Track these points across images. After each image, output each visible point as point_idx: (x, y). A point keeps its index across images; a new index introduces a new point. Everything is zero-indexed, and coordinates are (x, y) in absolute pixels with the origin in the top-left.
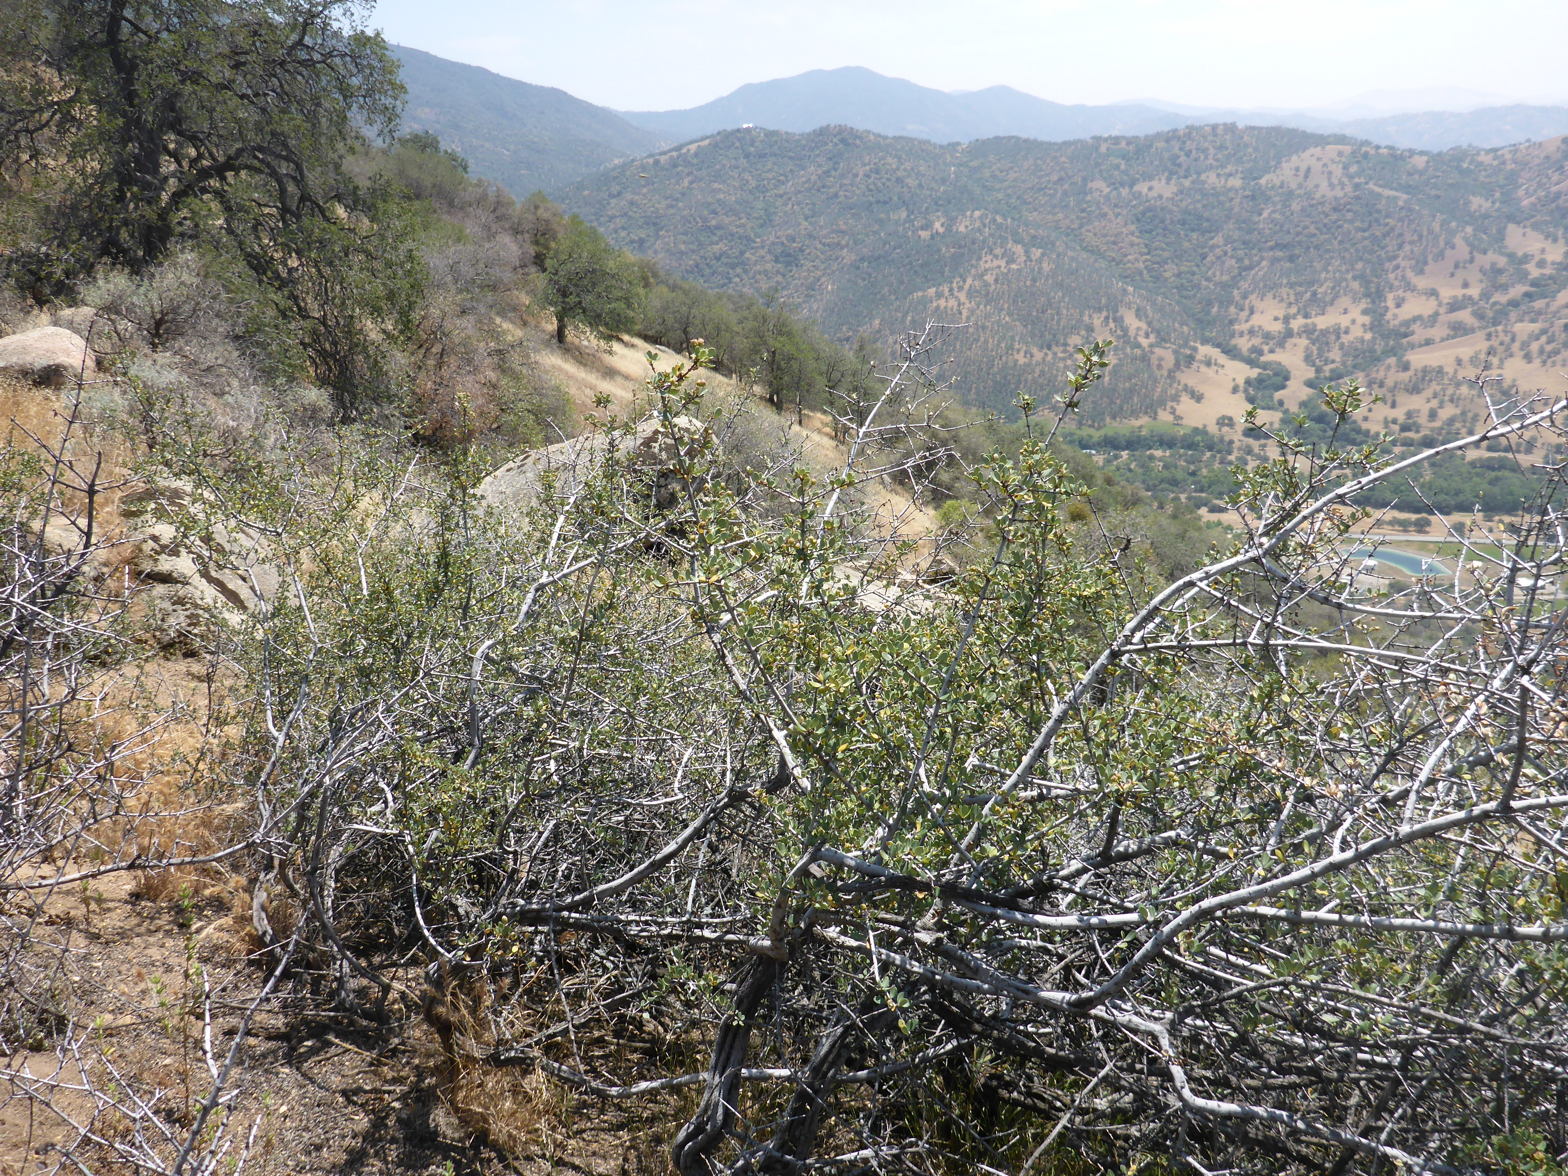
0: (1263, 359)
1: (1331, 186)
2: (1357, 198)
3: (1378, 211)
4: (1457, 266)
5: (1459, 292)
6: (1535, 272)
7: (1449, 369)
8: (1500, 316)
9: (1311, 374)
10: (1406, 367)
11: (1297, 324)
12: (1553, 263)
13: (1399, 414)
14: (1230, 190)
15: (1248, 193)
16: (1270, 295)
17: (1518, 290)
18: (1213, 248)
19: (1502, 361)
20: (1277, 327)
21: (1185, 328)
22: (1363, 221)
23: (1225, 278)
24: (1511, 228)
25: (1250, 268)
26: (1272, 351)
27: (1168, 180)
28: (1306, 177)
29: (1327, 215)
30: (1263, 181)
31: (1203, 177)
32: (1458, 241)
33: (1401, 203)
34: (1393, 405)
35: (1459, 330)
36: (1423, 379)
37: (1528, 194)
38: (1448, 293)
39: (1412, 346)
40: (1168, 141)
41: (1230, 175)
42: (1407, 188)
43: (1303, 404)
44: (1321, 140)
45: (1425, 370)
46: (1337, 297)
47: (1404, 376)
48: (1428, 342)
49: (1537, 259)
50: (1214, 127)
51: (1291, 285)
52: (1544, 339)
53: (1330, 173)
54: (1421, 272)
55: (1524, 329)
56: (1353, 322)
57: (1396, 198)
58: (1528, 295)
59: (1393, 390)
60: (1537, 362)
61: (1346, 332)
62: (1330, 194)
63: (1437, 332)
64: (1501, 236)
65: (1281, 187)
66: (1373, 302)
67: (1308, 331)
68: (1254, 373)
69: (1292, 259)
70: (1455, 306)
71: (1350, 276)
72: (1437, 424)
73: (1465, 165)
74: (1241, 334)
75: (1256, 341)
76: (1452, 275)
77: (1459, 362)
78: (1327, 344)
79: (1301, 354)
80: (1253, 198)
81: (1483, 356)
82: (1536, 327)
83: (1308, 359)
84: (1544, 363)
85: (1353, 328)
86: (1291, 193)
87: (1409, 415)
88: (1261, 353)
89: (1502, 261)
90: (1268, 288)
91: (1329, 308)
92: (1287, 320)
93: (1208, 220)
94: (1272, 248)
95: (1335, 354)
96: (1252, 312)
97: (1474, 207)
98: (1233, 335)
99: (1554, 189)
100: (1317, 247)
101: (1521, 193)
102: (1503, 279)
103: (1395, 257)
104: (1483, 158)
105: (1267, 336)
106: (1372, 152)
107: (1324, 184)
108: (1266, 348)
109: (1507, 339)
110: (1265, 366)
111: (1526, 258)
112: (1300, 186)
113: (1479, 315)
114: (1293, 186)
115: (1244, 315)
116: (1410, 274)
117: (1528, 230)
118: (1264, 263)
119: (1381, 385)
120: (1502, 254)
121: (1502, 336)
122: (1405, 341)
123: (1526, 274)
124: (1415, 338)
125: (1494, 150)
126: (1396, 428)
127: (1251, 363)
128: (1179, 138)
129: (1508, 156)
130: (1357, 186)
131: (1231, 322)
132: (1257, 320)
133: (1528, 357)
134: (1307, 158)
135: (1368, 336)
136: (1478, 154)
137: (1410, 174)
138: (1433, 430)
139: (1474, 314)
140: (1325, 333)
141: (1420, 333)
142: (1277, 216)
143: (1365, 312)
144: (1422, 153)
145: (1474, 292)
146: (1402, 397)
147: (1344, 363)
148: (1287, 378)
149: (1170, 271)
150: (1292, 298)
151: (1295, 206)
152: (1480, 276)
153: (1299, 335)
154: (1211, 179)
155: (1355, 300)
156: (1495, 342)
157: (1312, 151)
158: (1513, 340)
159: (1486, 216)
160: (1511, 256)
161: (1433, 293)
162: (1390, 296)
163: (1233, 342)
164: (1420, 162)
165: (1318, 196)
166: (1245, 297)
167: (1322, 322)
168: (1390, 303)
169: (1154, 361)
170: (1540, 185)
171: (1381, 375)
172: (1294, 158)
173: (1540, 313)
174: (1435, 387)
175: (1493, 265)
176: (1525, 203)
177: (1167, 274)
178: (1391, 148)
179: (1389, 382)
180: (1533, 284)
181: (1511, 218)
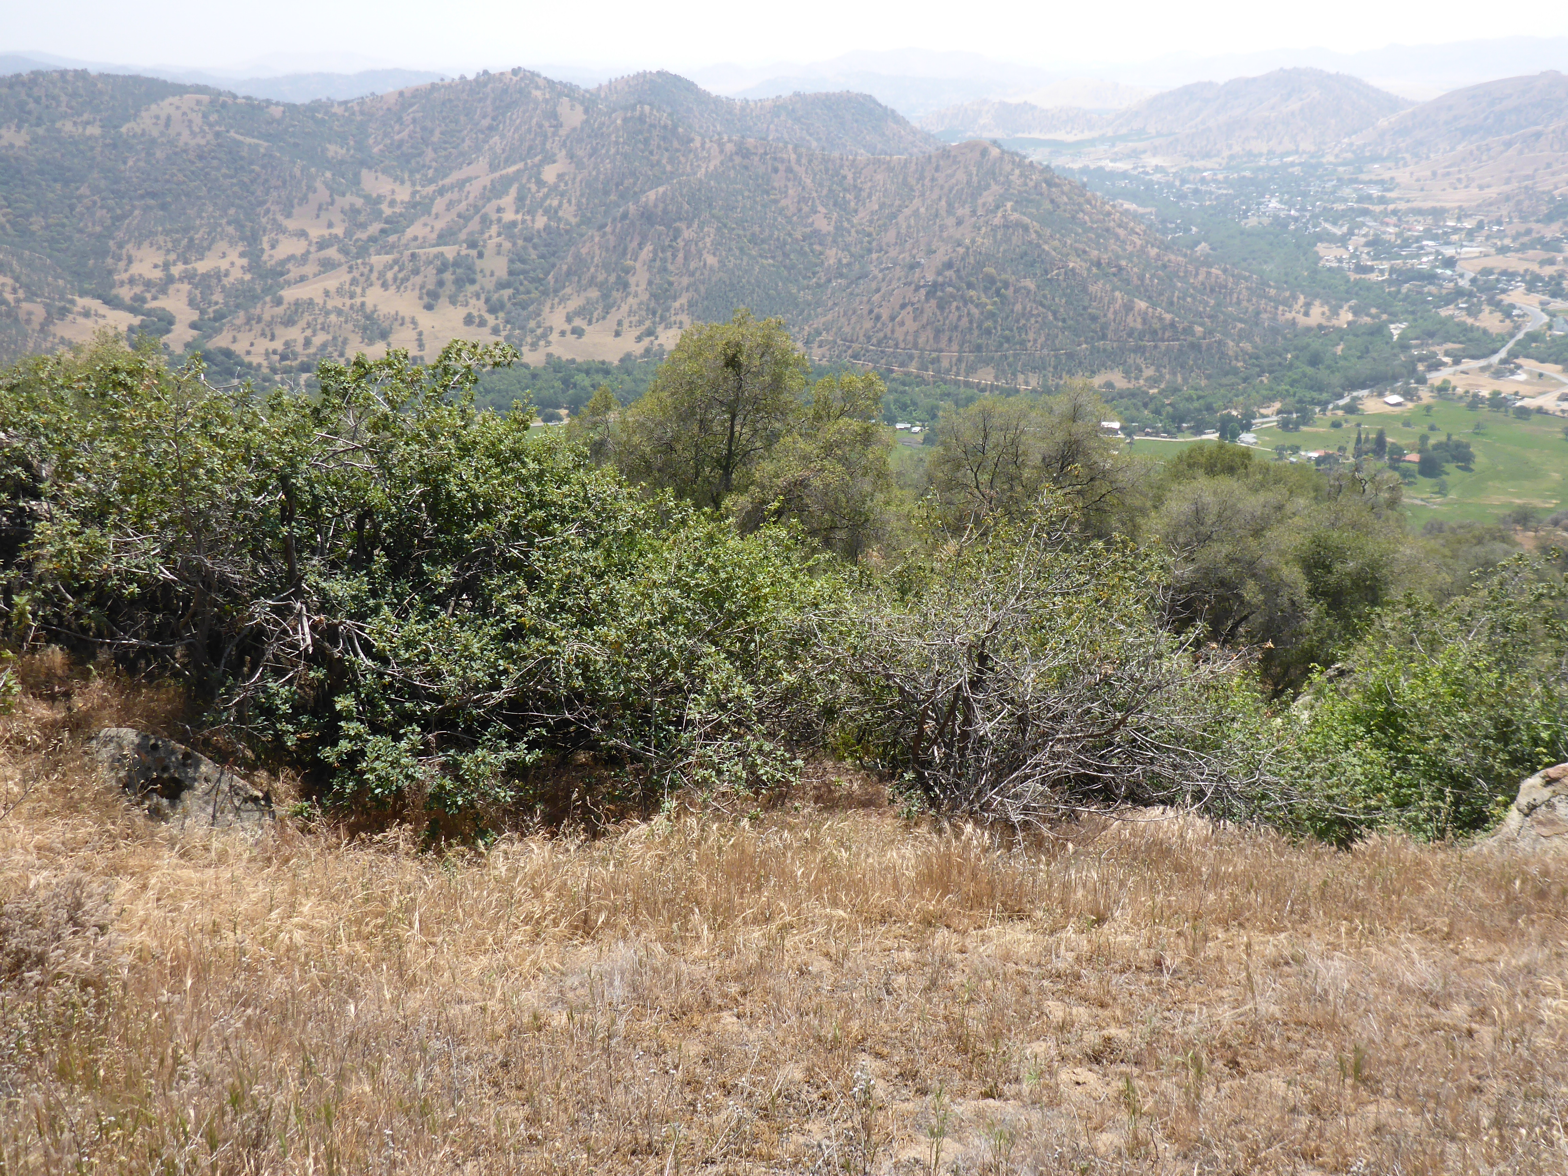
0: (147, 306)
1: (193, 134)
2: (220, 145)
3: (242, 158)
4: (320, 208)
5: (326, 232)
6: (387, 211)
7: (319, 300)
8: (363, 251)
9: (195, 316)
10: (279, 302)
11: (177, 270)
12: (402, 202)
13: (278, 345)
14: (90, 138)
15: (108, 141)
16: (146, 244)
17: (375, 228)
18: (80, 198)
19: (364, 290)
20: (157, 274)
21: (61, 282)
22: (228, 168)
23: (98, 229)
24: (364, 172)
25: (124, 217)
26: (155, 298)
27: (19, 128)
28: (167, 125)
29: (193, 163)
30: (123, 130)
31: (58, 125)
32: (319, 184)
33: (262, 150)
34: (273, 338)
35: (327, 265)
36: (296, 311)
37: (376, 143)
38: (316, 232)
39: (288, 283)
40: (11, 86)
41: (88, 123)
42: (268, 137)
43: (187, 345)
44: (179, 90)
45: (297, 303)
46: (213, 241)
47: (280, 310)
48: (302, 279)
49: (388, 199)
50: (63, 74)
51: (167, 232)
52: (396, 268)
53: (190, 121)
54: (289, 216)
55: (378, 260)
56: (232, 264)
57: (257, 145)
58: (383, 231)
59: (270, 324)
60: (392, 289)
61: (226, 275)
62: (193, 143)
63: (310, 269)
64: (356, 181)
65: (143, 134)
66: (249, 245)
67: (188, 277)
68: (136, 321)
69: (163, 207)
70: (322, 245)
71: (224, 221)
72: (312, 350)
73: (320, 116)
74: (122, 284)
75: (138, 290)
76: (318, 216)
77: (327, 293)
78: (209, 287)
79: (185, 300)
80: (114, 146)
81: (347, 287)
82: (389, 258)
83: (192, 303)
84: (398, 288)
85: (232, 270)
86: (153, 141)
87: (287, 344)
88: (143, 300)
89: (359, 202)
90: (143, 236)
91: (207, 253)
92: (166, 266)
93: (69, 170)
94: (142, 197)
95: (218, 297)
96: (130, 261)
97: (330, 154)
98: (112, 286)
99: (397, 137)
100: (187, 195)
101: (371, 141)
102: (362, 218)
103: (264, 202)
104: (336, 109)
105: (148, 284)
106: (230, 101)
107: (186, 133)
108: (148, 296)
109: (366, 271)
110: (149, 313)
111: (379, 199)
112: (162, 134)
113: (344, 251)
114: (155, 133)
115: (122, 265)
116: (280, 218)
117: (379, 174)
118: (136, 212)
119: (259, 320)
120: (359, 196)
121: (361, 267)
122: (281, 279)
123: (381, 212)
124: (291, 276)
125: (345, 103)
126: (277, 357)
127: (133, 310)
128: (23, 84)
129: (357, 108)
130: (217, 135)
131: (110, 272)
132: (136, 269)
133: (385, 286)
134: (166, 106)
135: (248, 277)
136: (332, 106)
137: (269, 123)
138: (308, 356)
139: (340, 251)
140: (206, 276)
141: (294, 272)
142: (142, 164)
143: (242, 255)
144: (277, 104)
145: (339, 231)
146: (279, 331)
147: (226, 304)
148: (171, 322)
149: (37, 223)
150: (170, 245)
151: (159, 154)
152: (342, 216)
153: (181, 280)
154: (68, 127)
155: (232, 243)
156: (356, 274)
157: (171, 99)
158: (371, 271)
159: (342, 162)
160: (367, 197)
161: (303, 234)
162: (265, 239)
163: (114, 291)
164: (276, 112)
165: (181, 144)
166: (120, 246)
167: (202, 267)
168: (266, 246)
169: (22, 316)
170: (386, 135)
171: (258, 311)
172: (153, 107)
173: (393, 246)
174: (307, 317)
175: (352, 205)
176: (376, 150)
177: (34, 228)
178: (248, 98)
179: (266, 317)
180: (387, 222)
181: (363, 163)
